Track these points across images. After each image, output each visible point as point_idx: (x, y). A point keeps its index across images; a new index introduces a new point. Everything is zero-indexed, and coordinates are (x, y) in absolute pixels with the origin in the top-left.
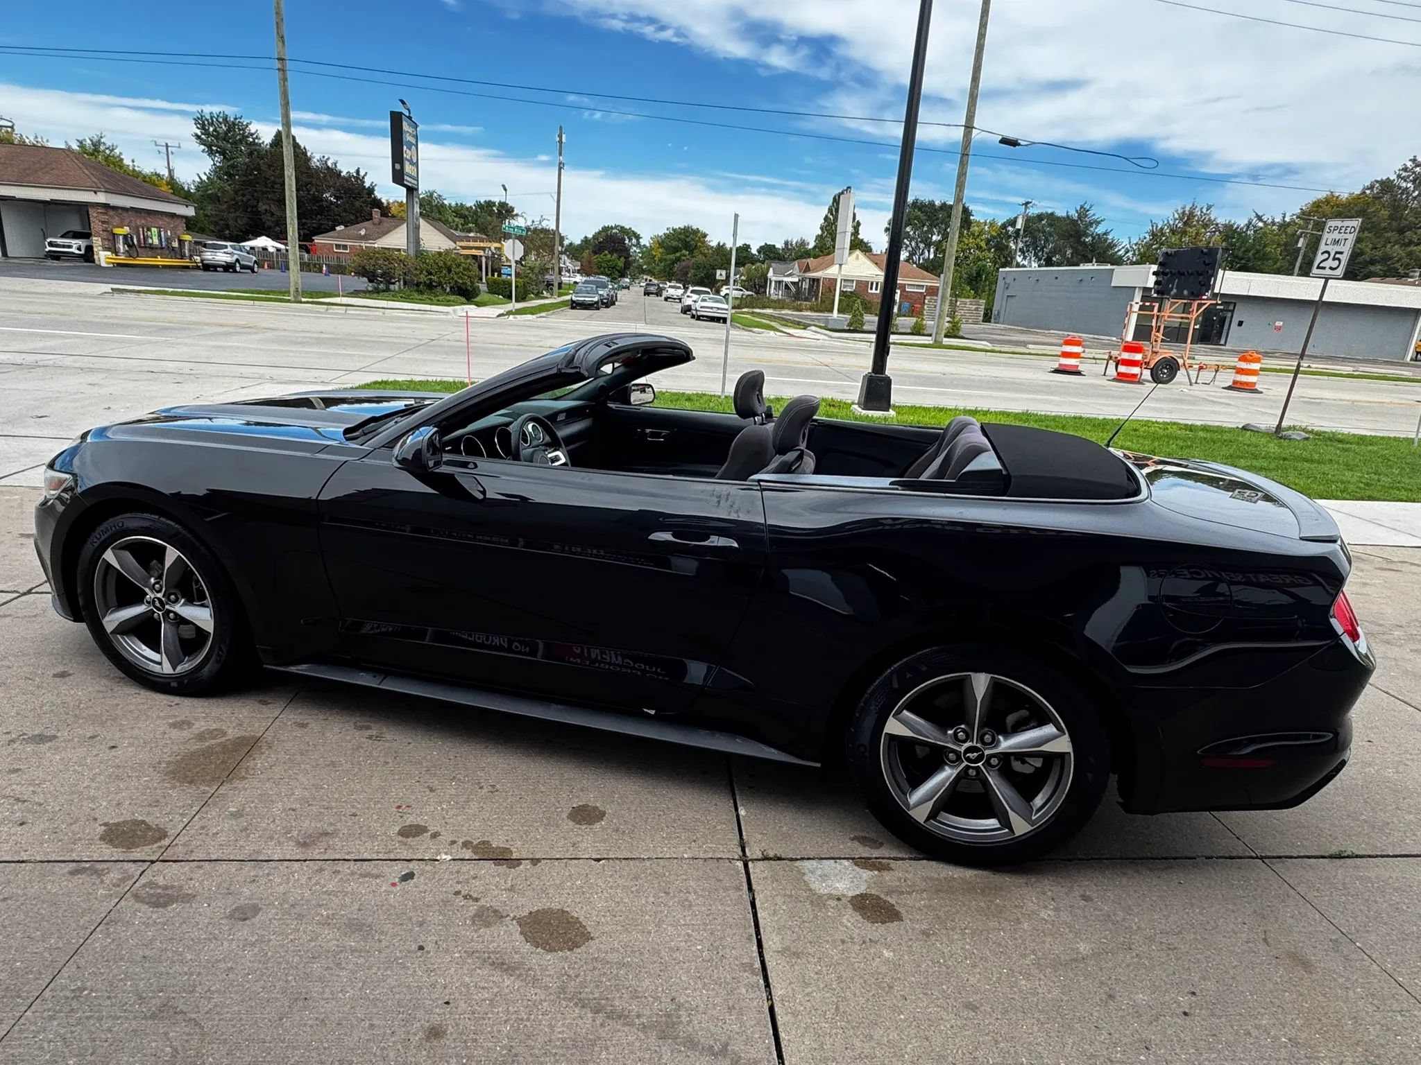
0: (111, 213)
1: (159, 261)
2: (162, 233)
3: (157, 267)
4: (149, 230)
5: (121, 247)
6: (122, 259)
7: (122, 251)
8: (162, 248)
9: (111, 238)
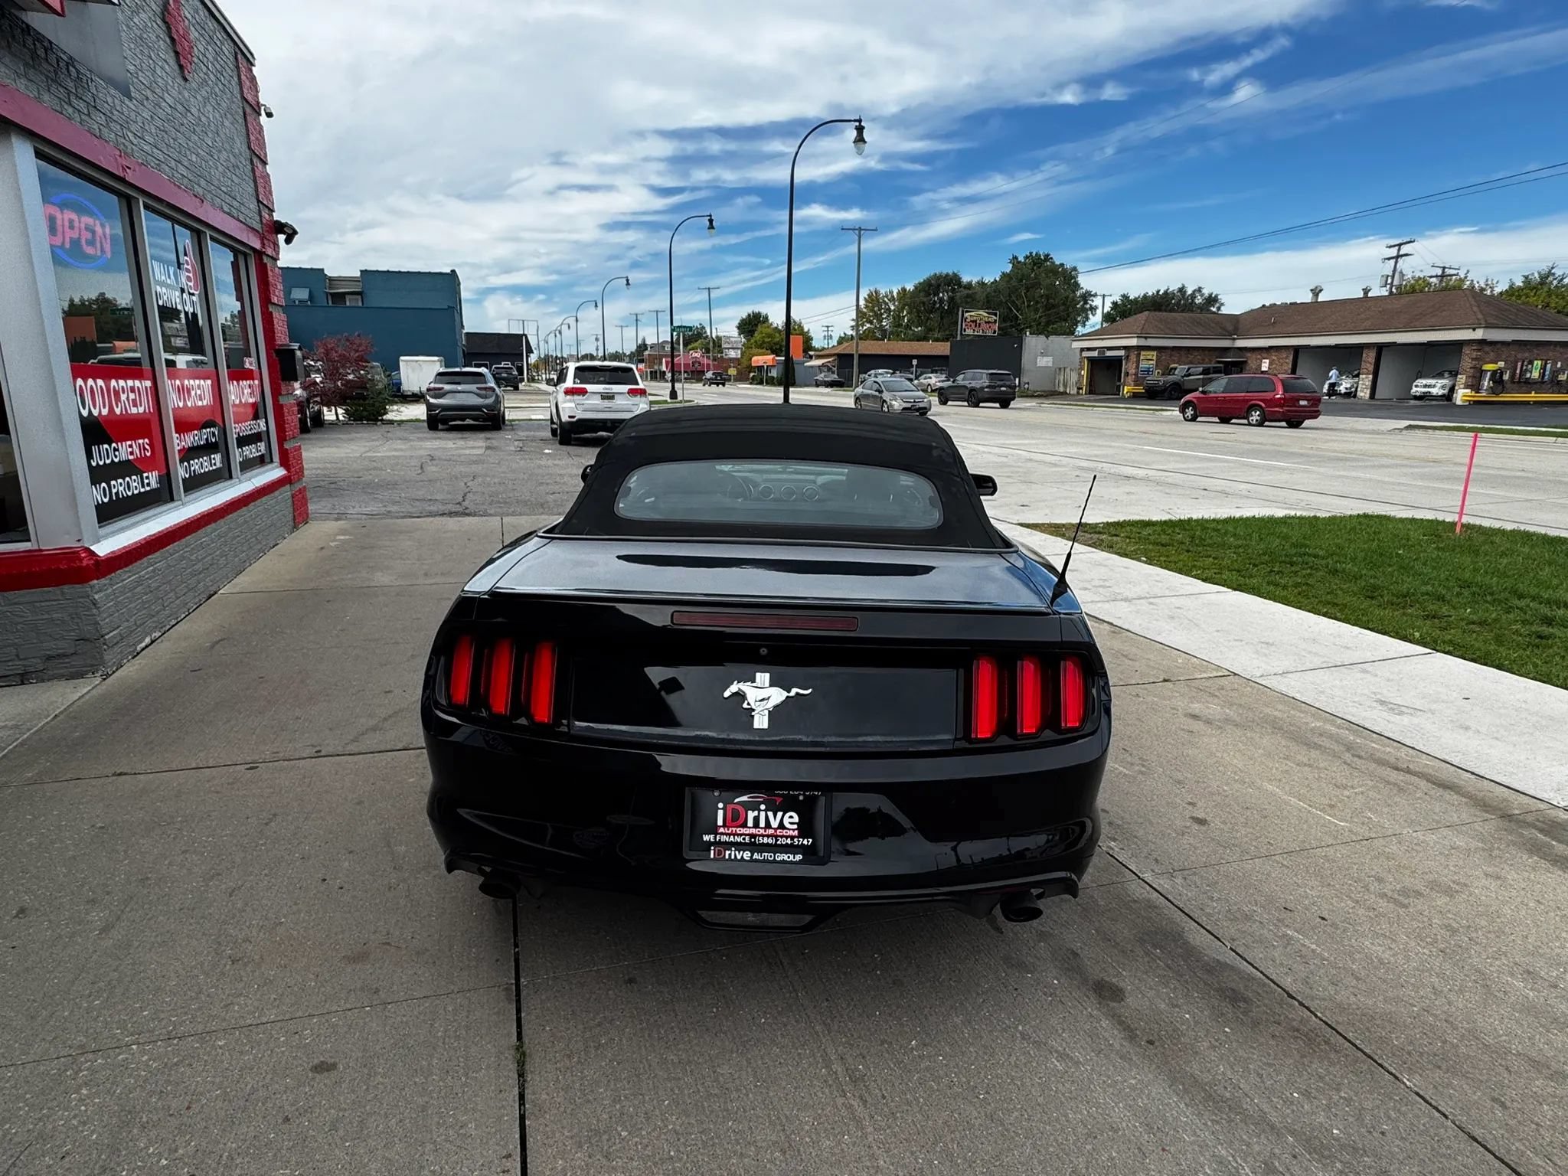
0: (1487, 349)
1: (1533, 396)
2: (1549, 366)
3: (1528, 403)
4: (1531, 363)
5: (1486, 384)
6: (1483, 396)
7: (1485, 388)
8: (1543, 382)
9: (1478, 374)
